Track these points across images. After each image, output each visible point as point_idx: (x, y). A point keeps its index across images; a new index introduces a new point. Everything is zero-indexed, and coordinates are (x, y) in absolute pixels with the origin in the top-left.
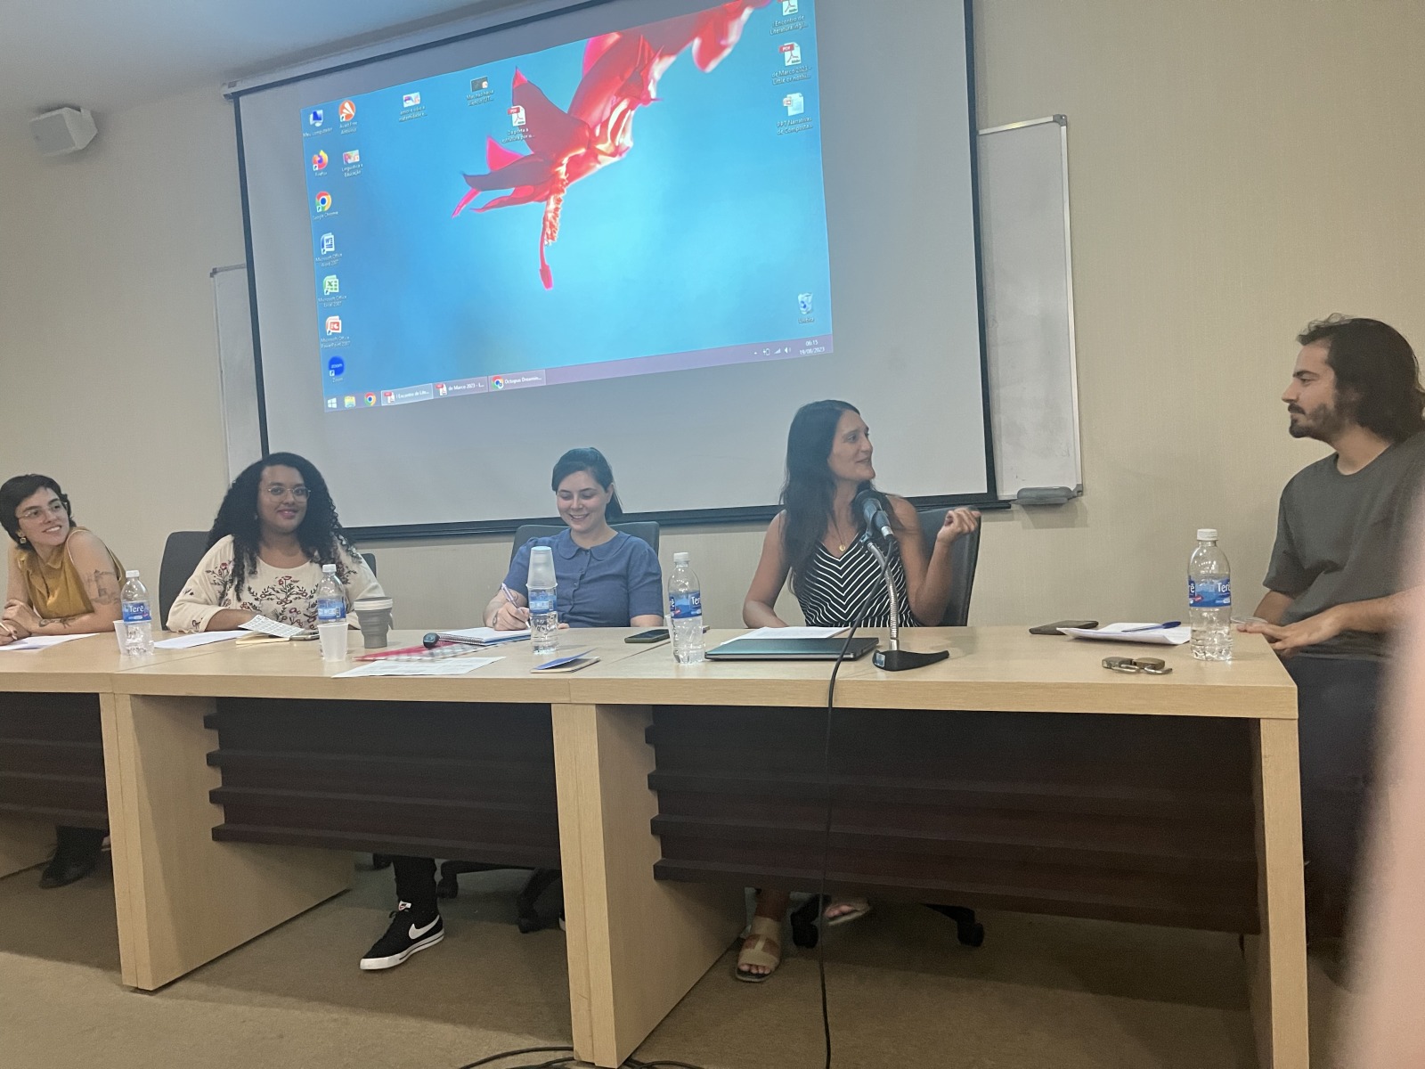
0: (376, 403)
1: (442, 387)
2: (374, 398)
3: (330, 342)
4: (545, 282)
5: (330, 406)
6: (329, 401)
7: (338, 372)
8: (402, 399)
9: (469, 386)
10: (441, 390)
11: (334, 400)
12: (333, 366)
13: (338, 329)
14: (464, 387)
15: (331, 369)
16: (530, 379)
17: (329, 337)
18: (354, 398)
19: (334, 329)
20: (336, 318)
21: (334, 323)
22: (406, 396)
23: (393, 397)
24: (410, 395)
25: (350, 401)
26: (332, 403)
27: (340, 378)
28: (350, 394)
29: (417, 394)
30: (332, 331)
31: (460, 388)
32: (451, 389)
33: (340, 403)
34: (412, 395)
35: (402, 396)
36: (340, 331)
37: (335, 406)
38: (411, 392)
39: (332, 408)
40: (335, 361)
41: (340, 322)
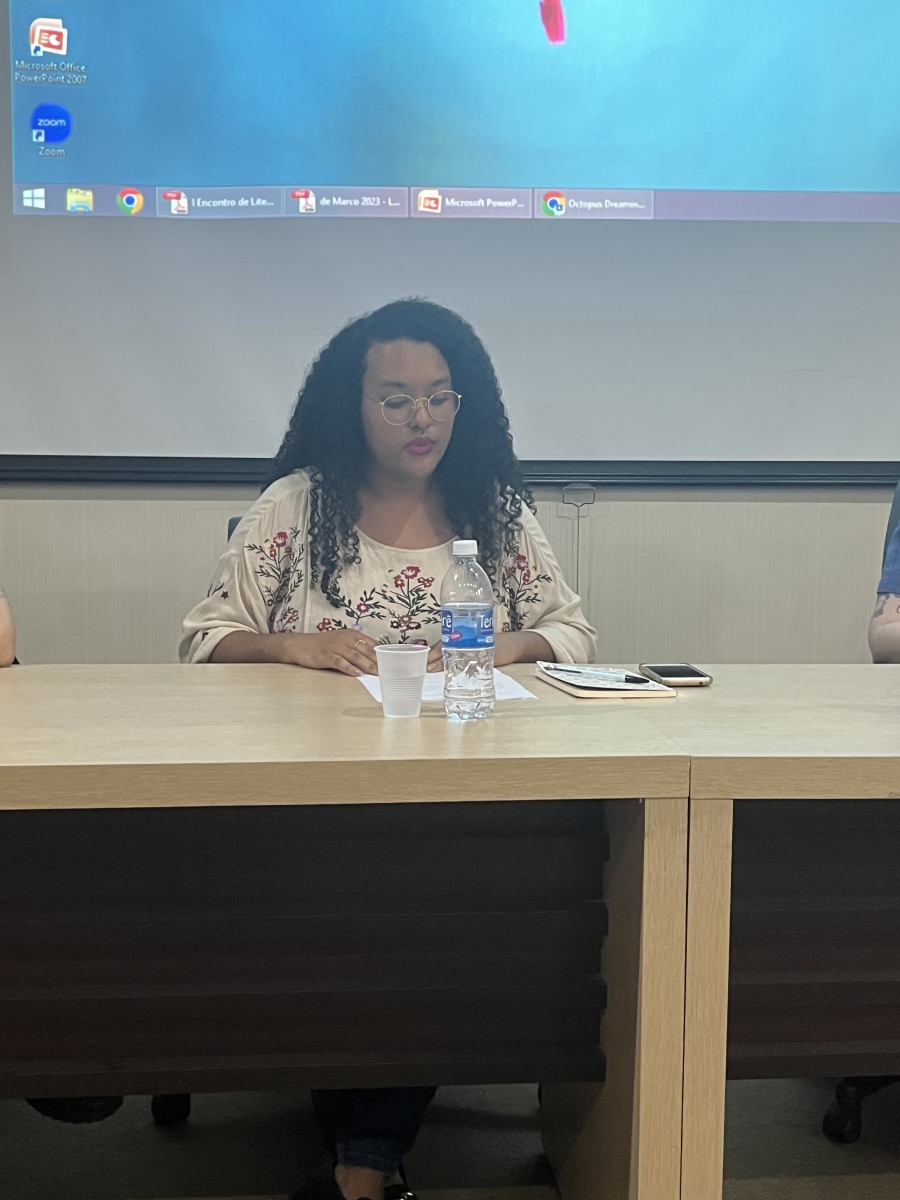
0: (141, 212)
1: (306, 196)
2: (138, 199)
3: (40, 72)
4: (549, 31)
5: (27, 203)
6: (27, 194)
7: (55, 135)
8: (206, 208)
9: (367, 201)
10: (302, 201)
11: (40, 192)
12: (41, 122)
13: (59, 47)
14: (356, 202)
15: (35, 126)
16: (501, 204)
17: (38, 59)
18: (89, 195)
19: (49, 45)
20: (56, 24)
21: (51, 33)
22: (216, 203)
23: (184, 202)
24: (224, 203)
25: (78, 199)
26: (35, 199)
27: (58, 150)
28: (84, 186)
29: (243, 202)
30: (43, 49)
31: (345, 202)
32: (325, 202)
33: (55, 198)
34: (233, 203)
35: (208, 204)
36: (63, 52)
37: (41, 204)
38: (228, 199)
39: (32, 208)
40: (44, 111)
41: (65, 32)
